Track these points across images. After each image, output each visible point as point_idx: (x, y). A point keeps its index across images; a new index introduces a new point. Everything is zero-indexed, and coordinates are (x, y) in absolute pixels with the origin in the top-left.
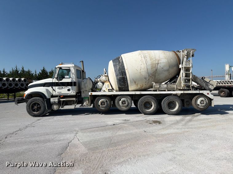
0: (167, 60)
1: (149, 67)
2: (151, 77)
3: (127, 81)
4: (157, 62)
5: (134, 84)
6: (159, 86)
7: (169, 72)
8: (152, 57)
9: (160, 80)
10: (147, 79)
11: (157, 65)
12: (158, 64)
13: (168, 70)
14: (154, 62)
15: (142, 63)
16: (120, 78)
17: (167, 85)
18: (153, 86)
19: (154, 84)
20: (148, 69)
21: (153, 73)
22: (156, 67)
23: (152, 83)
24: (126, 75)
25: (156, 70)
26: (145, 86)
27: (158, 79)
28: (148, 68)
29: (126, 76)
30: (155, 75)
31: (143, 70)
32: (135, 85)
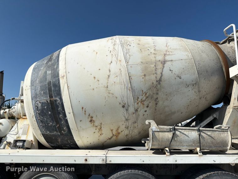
0: (190, 55)
1: (137, 72)
2: (142, 101)
3: (65, 115)
4: (160, 58)
5: (89, 124)
6: (170, 135)
7: (199, 91)
8: (147, 46)
9: (174, 113)
10: (131, 110)
11: (160, 66)
12: (164, 62)
13: (195, 84)
14: (152, 57)
15: (114, 59)
16: (42, 103)
17: (199, 130)
18: (151, 133)
19: (154, 126)
20: (134, 79)
21: (150, 89)
22: (159, 72)
23: (147, 122)
24: (59, 94)
25: (159, 81)
26: (126, 132)
27: (167, 109)
28: (133, 72)
29: (61, 99)
30: (155, 97)
31: (117, 80)
32: (93, 129)
